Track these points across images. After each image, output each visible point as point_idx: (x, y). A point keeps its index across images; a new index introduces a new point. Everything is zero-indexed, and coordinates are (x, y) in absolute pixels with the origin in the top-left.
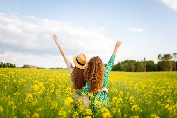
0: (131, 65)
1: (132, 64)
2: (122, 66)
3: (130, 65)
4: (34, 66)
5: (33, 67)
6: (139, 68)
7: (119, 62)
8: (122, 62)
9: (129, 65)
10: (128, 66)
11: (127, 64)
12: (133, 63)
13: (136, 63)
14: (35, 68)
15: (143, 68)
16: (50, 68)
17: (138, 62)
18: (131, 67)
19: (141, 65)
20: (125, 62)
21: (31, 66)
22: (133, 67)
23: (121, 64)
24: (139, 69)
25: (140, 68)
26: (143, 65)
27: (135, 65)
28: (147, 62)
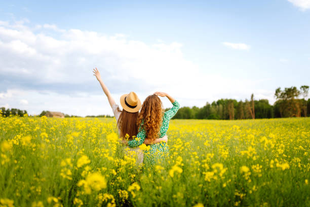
0: (229, 109)
1: (231, 107)
2: (213, 110)
3: (227, 108)
4: (60, 113)
5: (58, 115)
6: (242, 112)
7: (207, 103)
8: (213, 104)
9: (225, 108)
10: (223, 111)
11: (221, 106)
12: (232, 104)
13: (237, 105)
14: (61, 116)
15: (250, 114)
16: (88, 117)
17: (241, 102)
18: (228, 111)
19: (245, 108)
20: (219, 102)
21: (54, 113)
22: (233, 111)
23: (211, 106)
24: (242, 115)
25: (245, 114)
26: (250, 108)
27: (235, 107)
28: (256, 102)
